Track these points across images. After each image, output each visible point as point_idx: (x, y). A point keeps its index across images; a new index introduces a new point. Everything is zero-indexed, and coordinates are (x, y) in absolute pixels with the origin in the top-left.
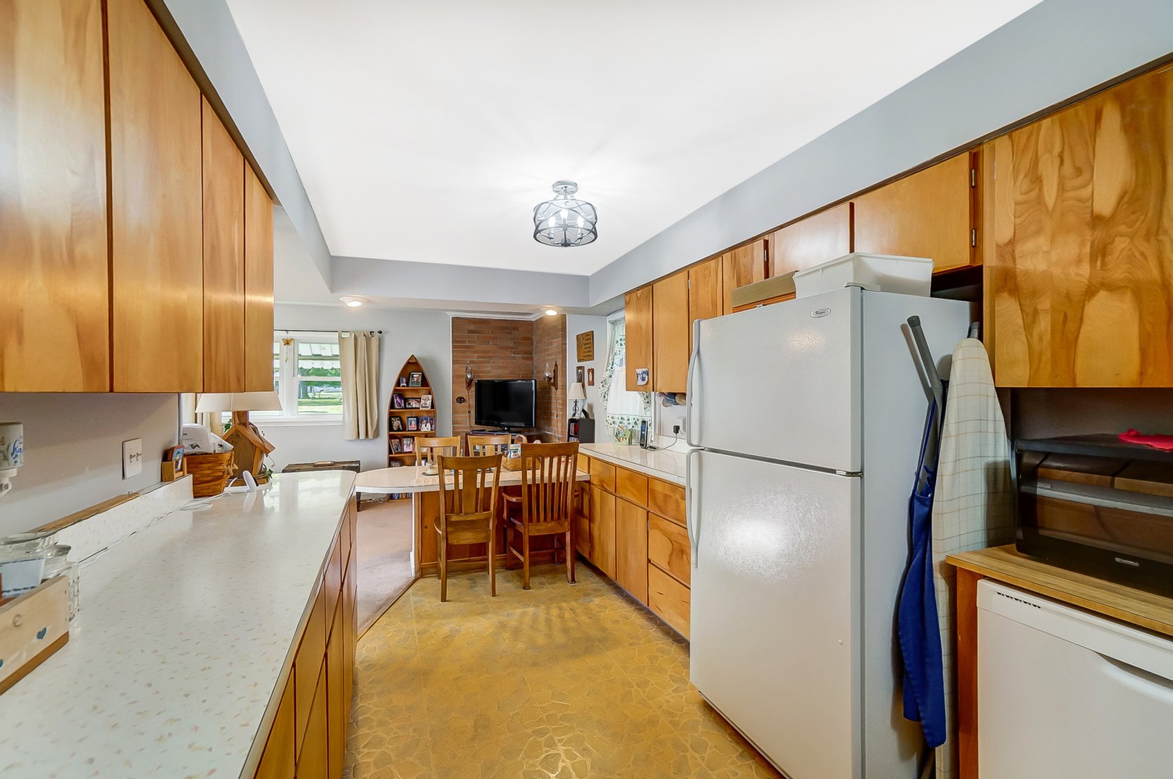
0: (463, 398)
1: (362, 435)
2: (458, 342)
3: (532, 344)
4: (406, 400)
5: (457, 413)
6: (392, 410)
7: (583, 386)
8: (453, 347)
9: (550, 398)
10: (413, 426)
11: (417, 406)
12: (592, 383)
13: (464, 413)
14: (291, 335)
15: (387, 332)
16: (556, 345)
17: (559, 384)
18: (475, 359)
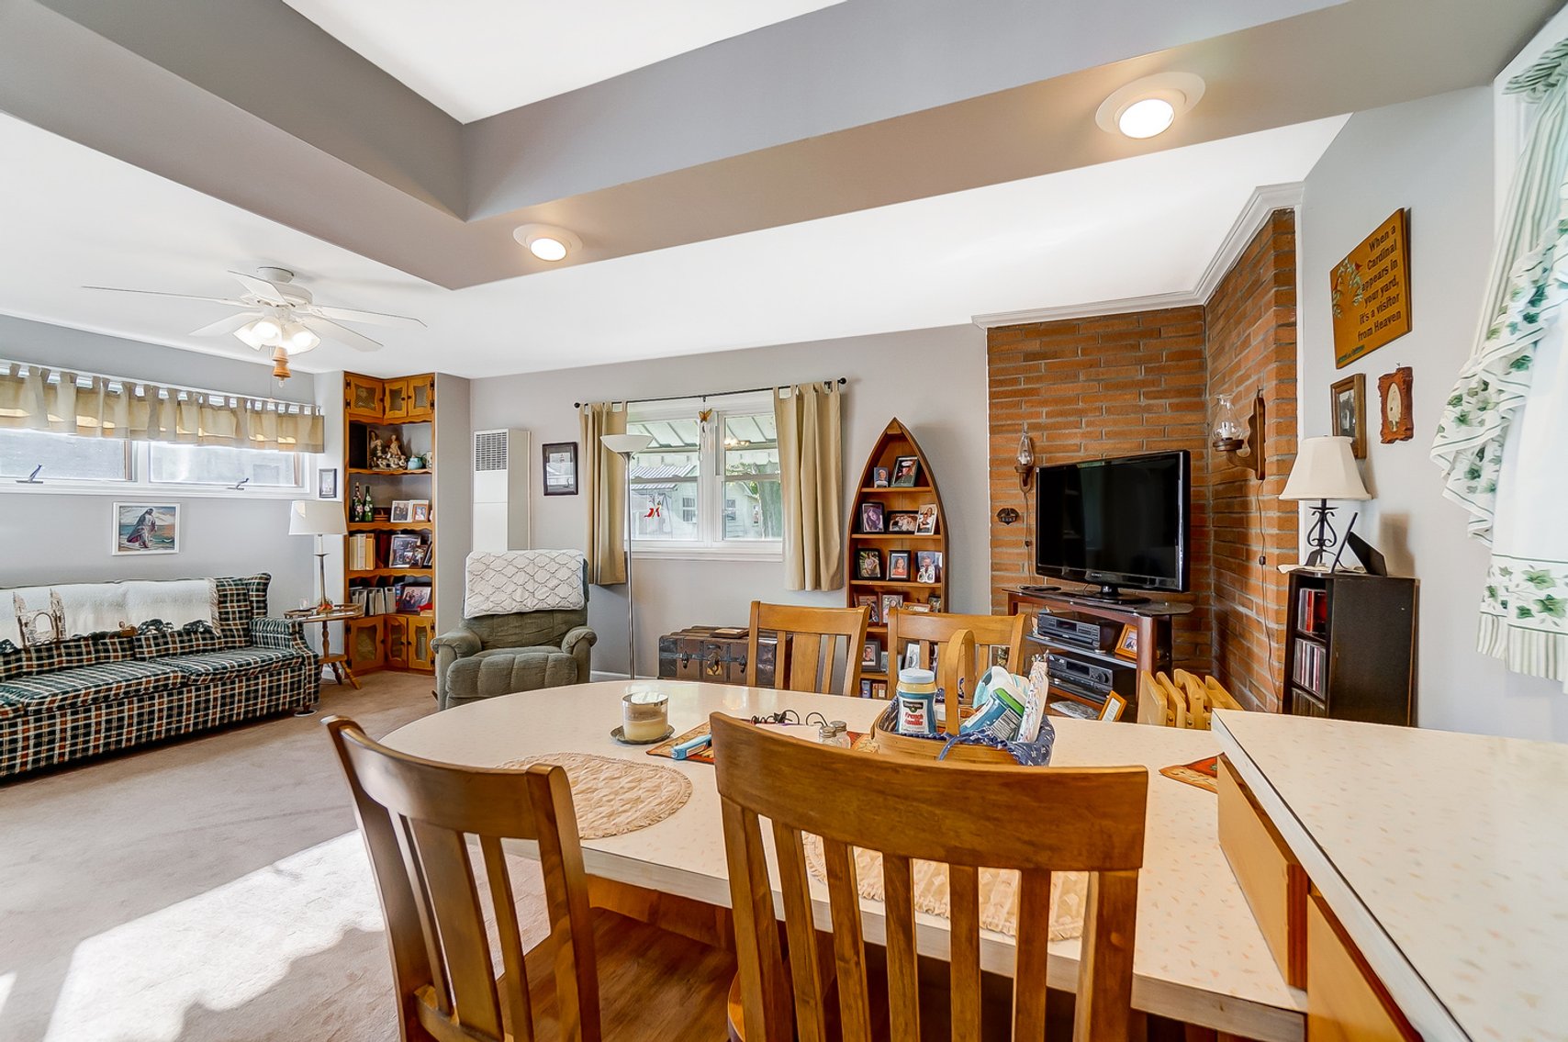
0: (1013, 511)
1: (809, 586)
2: (1001, 383)
3: (1202, 367)
4: (889, 517)
5: (1000, 546)
6: (855, 536)
7: (1360, 451)
8: (992, 396)
9: (1245, 506)
10: (900, 570)
11: (911, 528)
12: (1402, 430)
13: (1015, 544)
14: (711, 403)
15: (857, 380)
16: (1261, 338)
17: (1271, 458)
18: (1043, 420)
